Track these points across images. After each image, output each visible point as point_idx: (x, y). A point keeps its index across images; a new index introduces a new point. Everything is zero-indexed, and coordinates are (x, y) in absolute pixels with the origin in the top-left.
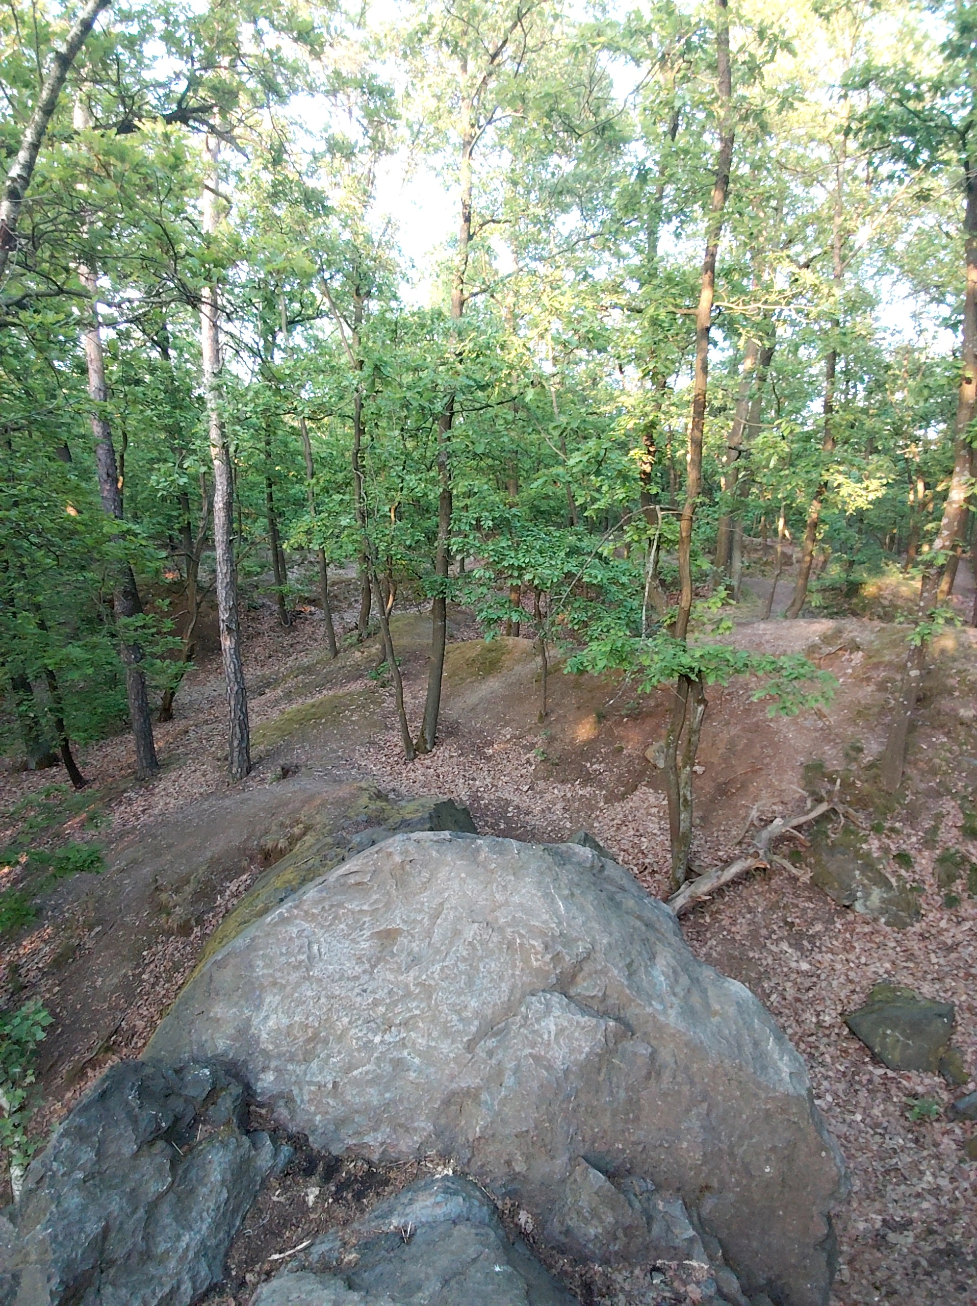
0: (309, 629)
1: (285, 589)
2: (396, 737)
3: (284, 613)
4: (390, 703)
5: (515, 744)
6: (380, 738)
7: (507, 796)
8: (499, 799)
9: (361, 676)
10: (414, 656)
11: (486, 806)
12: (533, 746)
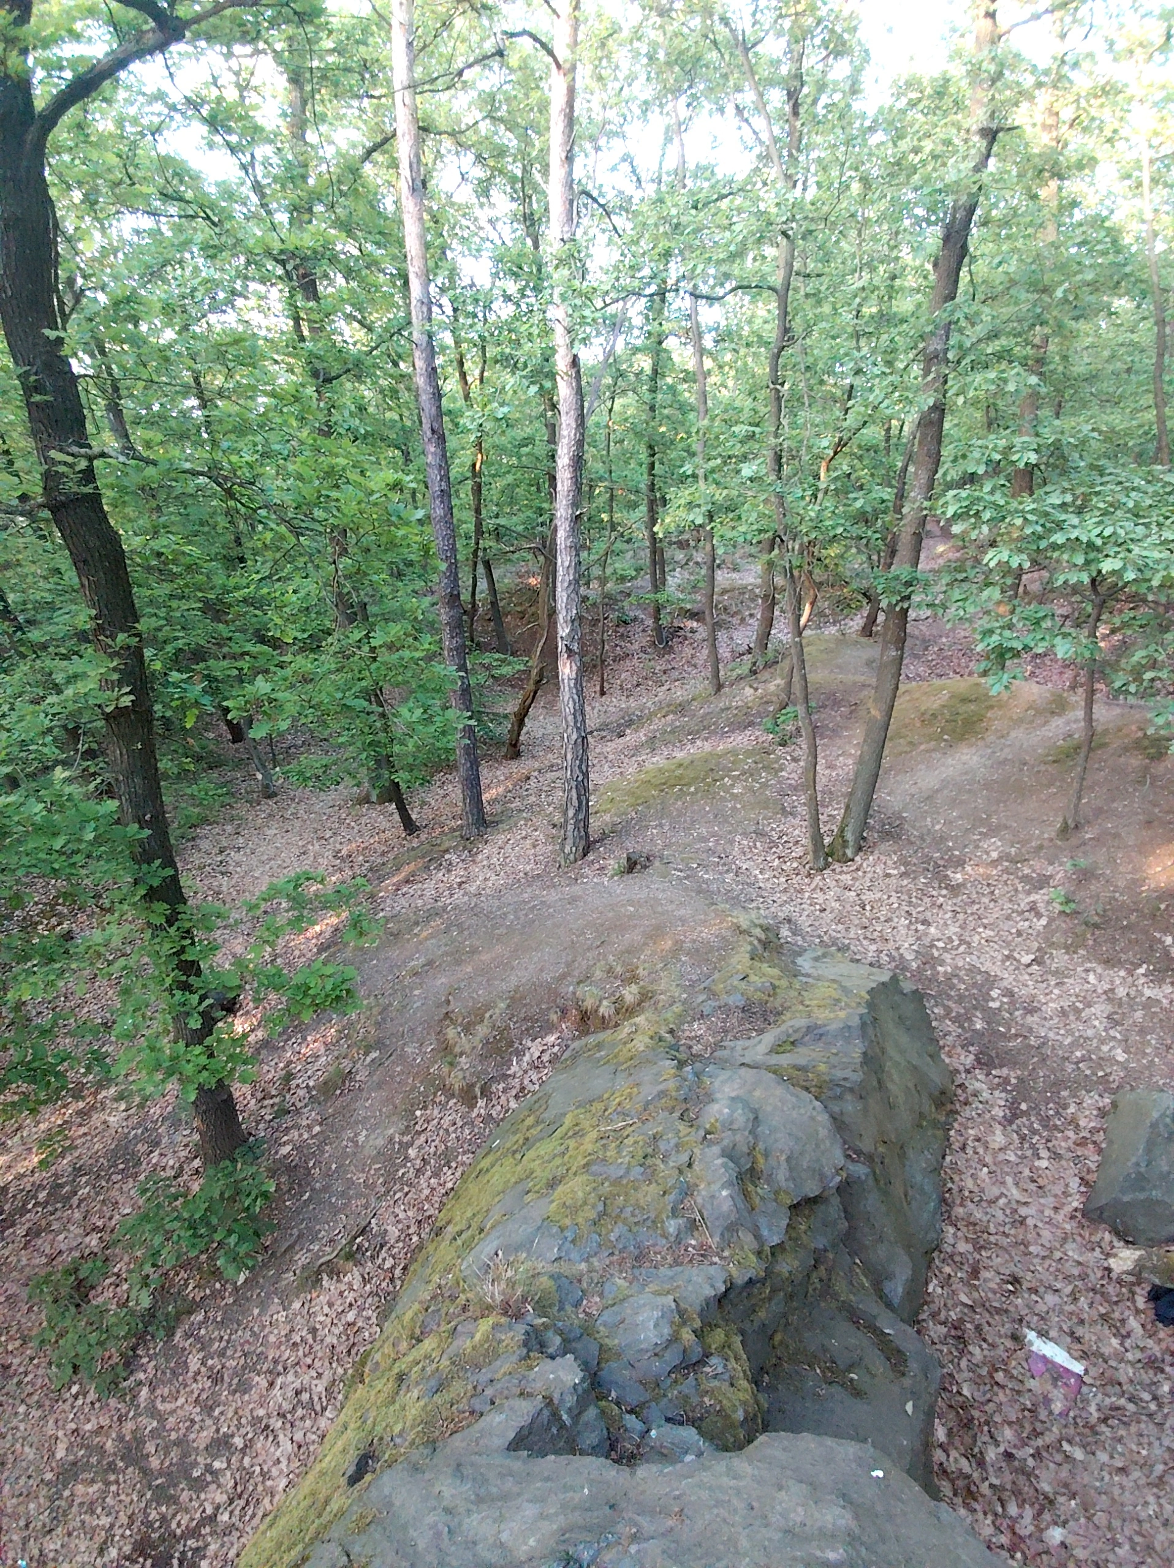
0: (688, 651)
1: (661, 597)
2: (798, 830)
3: (659, 629)
4: (792, 773)
5: (1006, 871)
6: (774, 827)
7: (987, 966)
8: (973, 970)
9: (751, 724)
10: (833, 700)
11: (949, 978)
12: (1043, 882)
